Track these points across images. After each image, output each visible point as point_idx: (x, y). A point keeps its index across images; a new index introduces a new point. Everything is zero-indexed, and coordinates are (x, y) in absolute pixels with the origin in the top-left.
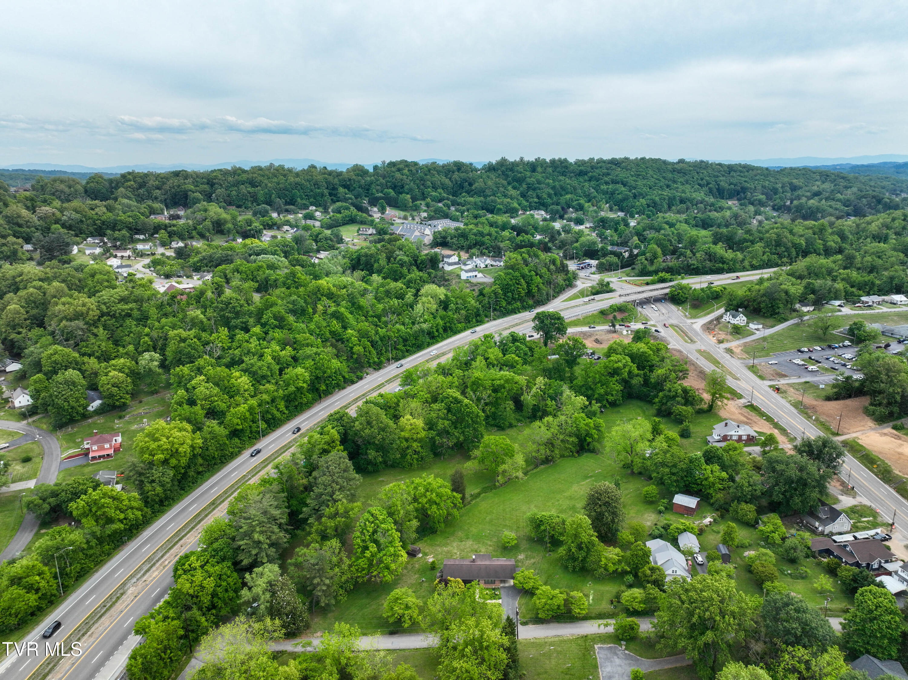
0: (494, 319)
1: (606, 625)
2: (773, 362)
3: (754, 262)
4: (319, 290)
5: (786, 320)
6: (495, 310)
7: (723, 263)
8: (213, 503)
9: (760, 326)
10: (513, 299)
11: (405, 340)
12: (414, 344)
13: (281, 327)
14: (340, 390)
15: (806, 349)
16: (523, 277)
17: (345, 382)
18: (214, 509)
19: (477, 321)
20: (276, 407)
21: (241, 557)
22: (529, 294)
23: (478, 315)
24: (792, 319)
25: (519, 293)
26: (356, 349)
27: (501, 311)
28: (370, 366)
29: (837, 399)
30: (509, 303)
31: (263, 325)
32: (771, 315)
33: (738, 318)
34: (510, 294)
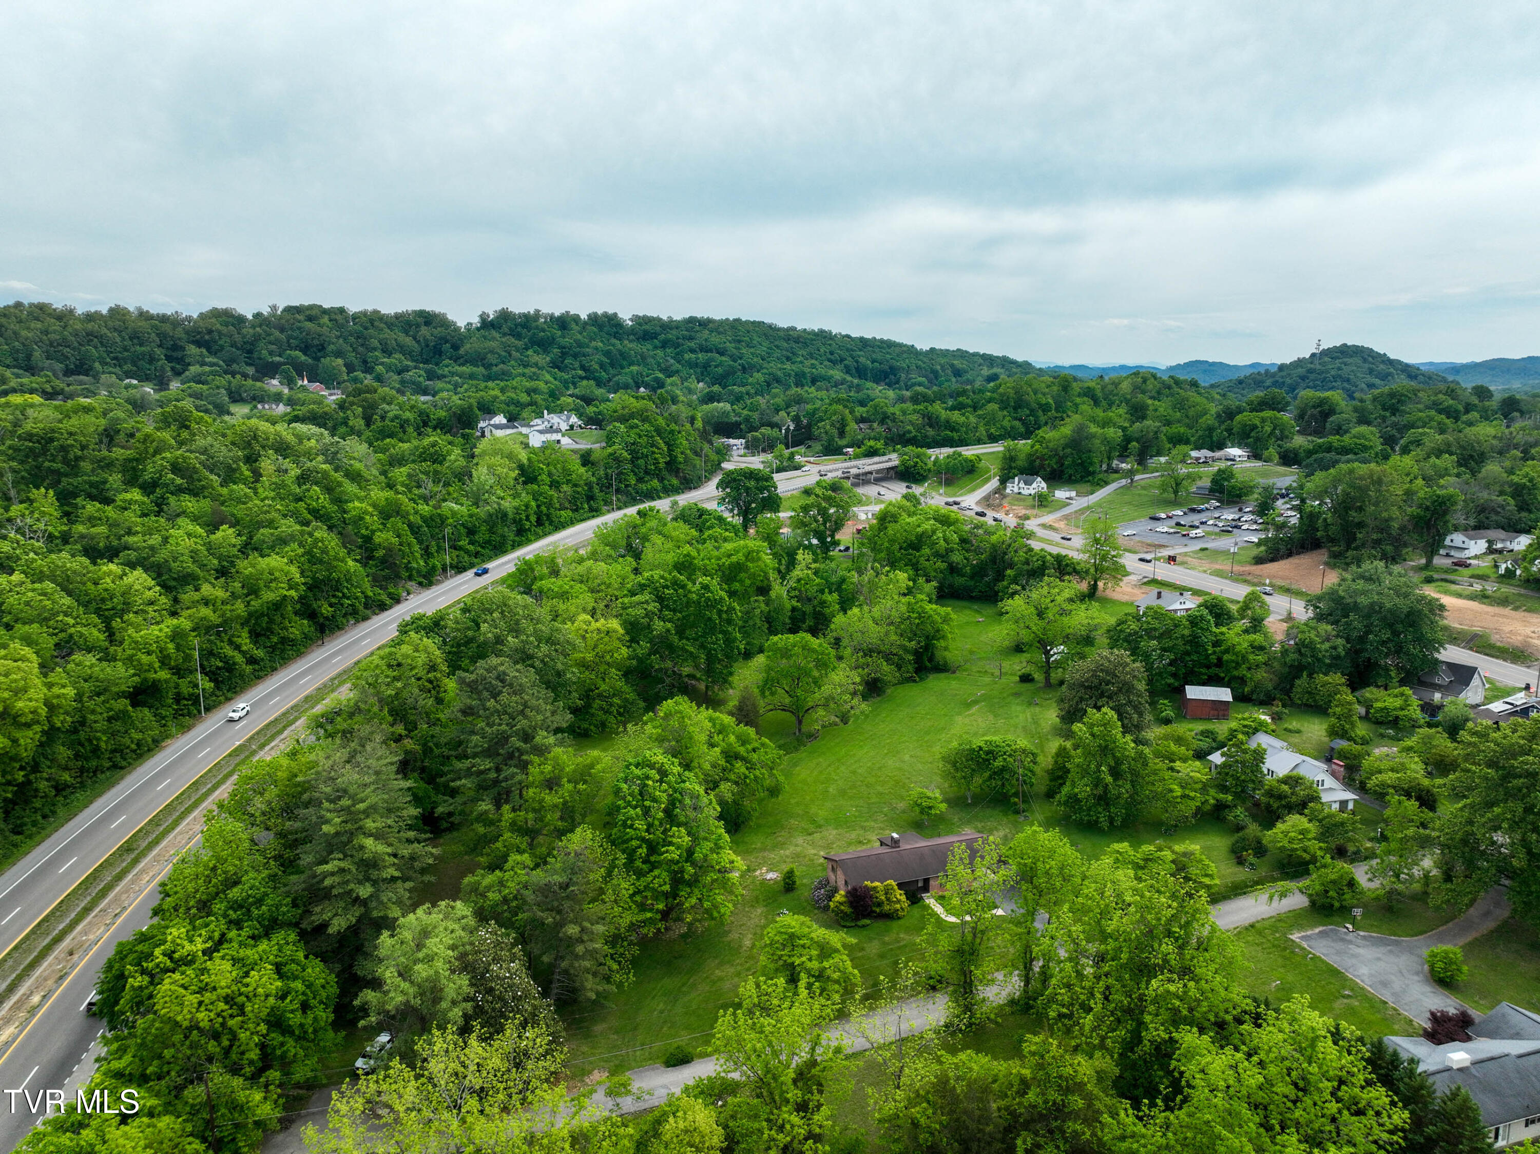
0: (619, 508)
1: (1283, 895)
2: (1129, 532)
3: (992, 430)
4: (255, 437)
5: (1107, 483)
6: (618, 491)
7: (953, 429)
8: (127, 848)
9: (1073, 494)
10: (647, 472)
11: (471, 532)
12: (488, 542)
13: (195, 493)
14: (357, 622)
15: (1163, 516)
16: (659, 431)
17: (366, 606)
18: (136, 861)
19: (591, 510)
20: (231, 643)
21: (322, 913)
22: (672, 466)
23: (590, 498)
24: (1113, 481)
25: (656, 463)
26: (379, 538)
27: (628, 494)
28: (410, 578)
29: (1273, 560)
30: (640, 480)
31: (148, 488)
32: (1082, 477)
33: (1034, 485)
34: (641, 462)
